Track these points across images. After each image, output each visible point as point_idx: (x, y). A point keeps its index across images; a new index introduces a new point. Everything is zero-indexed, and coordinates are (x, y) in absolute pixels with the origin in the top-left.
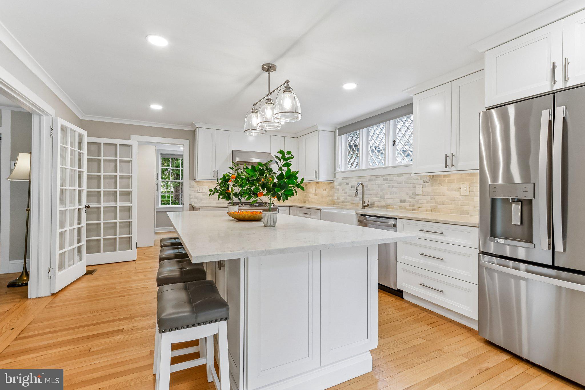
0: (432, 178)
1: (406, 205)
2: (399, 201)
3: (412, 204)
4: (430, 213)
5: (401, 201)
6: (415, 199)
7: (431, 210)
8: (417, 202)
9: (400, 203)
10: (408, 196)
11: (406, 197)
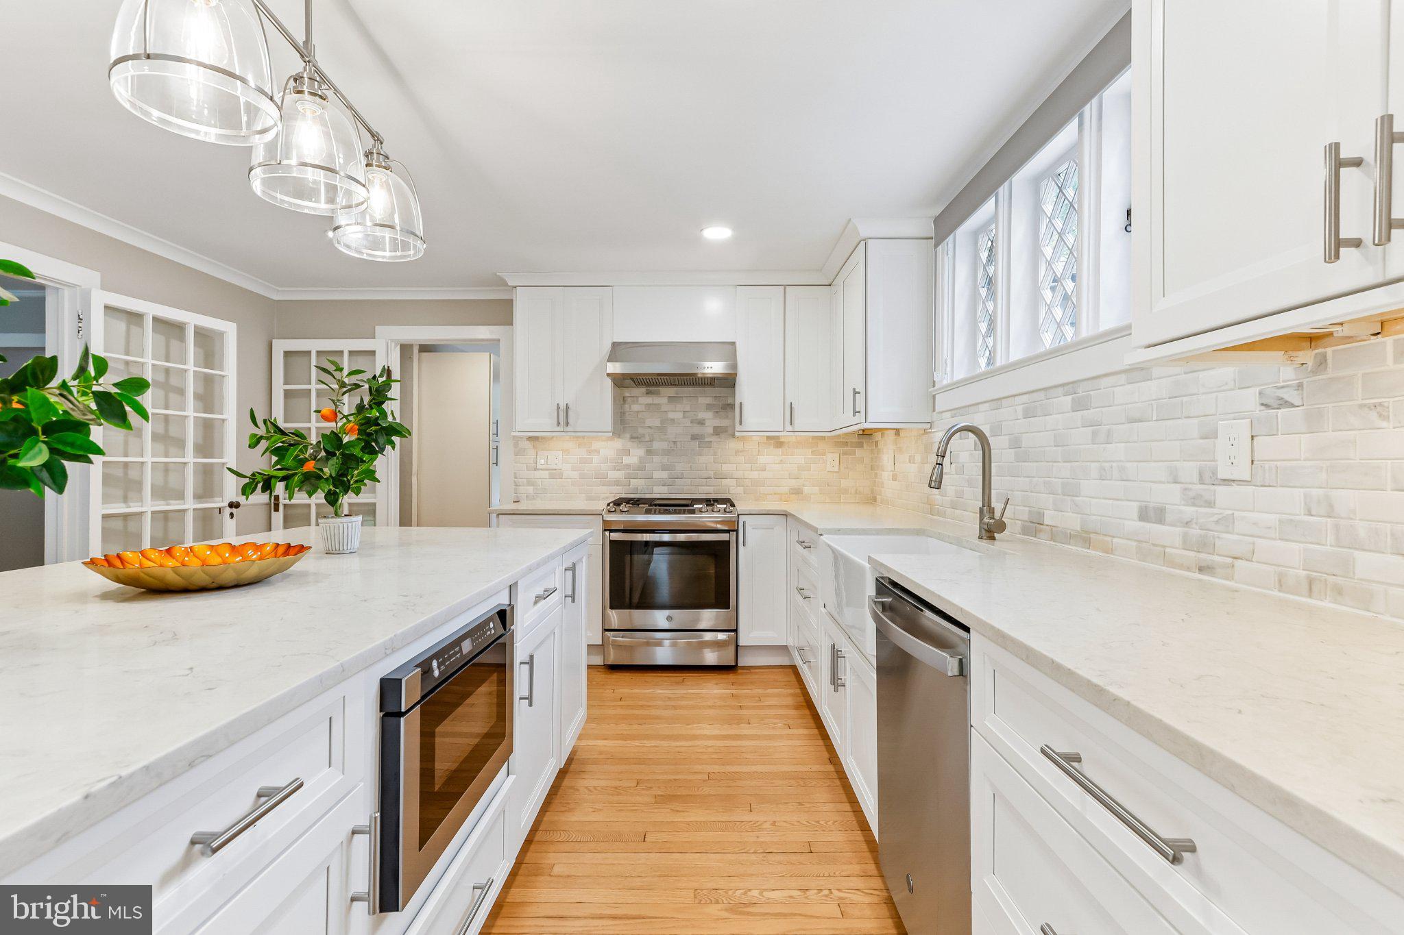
0: (1315, 372)
1: (1168, 534)
2: (1135, 516)
3: (1195, 532)
4: (1304, 600)
5: (1144, 515)
6: (1210, 504)
7: (1311, 582)
8: (1227, 522)
9: (1142, 524)
10: (1178, 486)
11: (1169, 495)
